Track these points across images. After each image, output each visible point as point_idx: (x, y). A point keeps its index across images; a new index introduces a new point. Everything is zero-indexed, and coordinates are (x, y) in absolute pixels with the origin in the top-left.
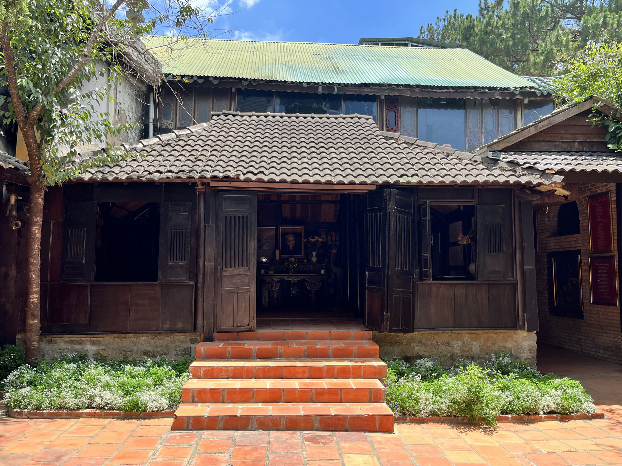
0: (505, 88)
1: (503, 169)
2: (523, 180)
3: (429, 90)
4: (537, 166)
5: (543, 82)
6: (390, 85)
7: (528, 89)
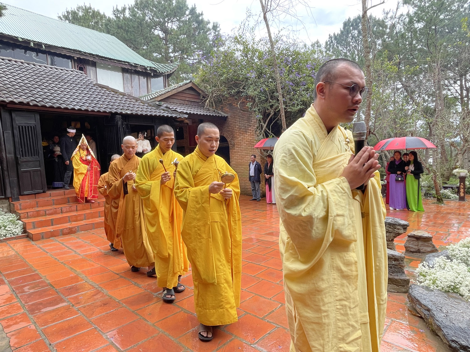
0: (143, 66)
1: (163, 110)
2: (174, 116)
3: (103, 59)
4: (177, 110)
5: (158, 66)
6: (80, 51)
7: (153, 68)
